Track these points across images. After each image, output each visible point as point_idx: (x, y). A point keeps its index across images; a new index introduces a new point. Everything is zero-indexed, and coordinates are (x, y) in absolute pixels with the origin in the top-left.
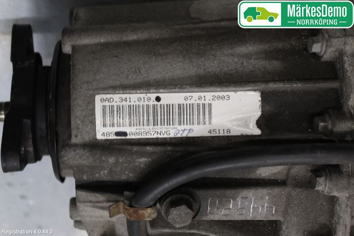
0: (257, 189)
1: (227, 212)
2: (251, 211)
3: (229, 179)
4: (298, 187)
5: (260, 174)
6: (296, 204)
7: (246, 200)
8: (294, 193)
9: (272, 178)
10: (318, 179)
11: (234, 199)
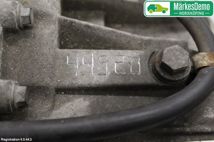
0: (89, 84)
1: (119, 59)
2: (93, 60)
3: (118, 95)
4: (44, 87)
5: (85, 100)
6: (45, 68)
7: (100, 72)
8: (47, 80)
9: (71, 96)
10: (23, 100)
11: (113, 73)
